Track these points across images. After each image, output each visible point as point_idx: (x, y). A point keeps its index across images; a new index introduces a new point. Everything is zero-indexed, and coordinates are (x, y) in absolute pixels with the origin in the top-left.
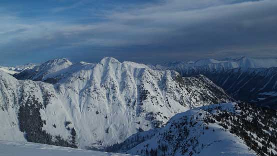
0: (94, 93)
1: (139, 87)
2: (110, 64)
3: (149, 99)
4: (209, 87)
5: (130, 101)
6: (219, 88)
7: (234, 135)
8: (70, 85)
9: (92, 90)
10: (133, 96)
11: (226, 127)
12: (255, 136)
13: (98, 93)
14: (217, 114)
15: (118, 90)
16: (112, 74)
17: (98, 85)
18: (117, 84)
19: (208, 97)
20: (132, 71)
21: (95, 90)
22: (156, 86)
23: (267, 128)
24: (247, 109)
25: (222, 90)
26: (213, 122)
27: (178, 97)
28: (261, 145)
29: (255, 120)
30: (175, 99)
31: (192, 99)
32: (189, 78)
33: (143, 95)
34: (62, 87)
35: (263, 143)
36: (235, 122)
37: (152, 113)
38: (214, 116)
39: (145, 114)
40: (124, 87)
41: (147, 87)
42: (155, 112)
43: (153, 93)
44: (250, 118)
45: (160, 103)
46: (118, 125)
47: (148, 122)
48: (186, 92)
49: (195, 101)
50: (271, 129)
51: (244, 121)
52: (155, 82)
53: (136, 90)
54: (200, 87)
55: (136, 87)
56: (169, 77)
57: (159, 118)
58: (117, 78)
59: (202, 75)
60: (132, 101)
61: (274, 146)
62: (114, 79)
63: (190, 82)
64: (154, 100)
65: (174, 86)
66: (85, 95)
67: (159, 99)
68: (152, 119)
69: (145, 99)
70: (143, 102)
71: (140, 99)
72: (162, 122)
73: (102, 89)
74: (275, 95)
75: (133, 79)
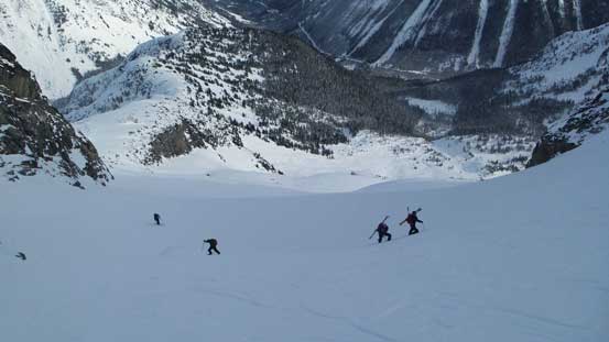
3: (71, 19)
5: (40, 29)
7: (177, 74)
10: (43, 19)
12: (198, 67)
15: (11, 12)
23: (213, 55)
27: (117, 10)
29: (202, 49)
30: (113, 14)
33: (60, 17)
35: (204, 71)
36: (180, 59)
37: (83, 42)
38: (161, 60)
39: (72, 46)
42: (88, 40)
43: (74, 10)
45: (91, 24)
47: (84, 57)
50: (218, 54)
53: (45, 8)
55: (42, 2)
57: (96, 48)
60: (45, 27)
64: (79, 20)
67: (87, 18)
68: (87, 50)
69: (64, 20)
70: (63, 26)
71: (56, 21)
72: (103, 53)
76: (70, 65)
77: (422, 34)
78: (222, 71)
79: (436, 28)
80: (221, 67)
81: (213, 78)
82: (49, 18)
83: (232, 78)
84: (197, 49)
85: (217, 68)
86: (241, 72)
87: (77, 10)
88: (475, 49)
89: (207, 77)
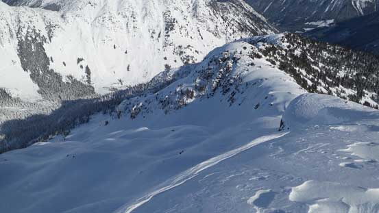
0: (110, 22)
1: (165, 14)
3: (177, 29)
4: (248, 15)
5: (153, 33)
6: (260, 16)
7: (283, 72)
8: (79, 12)
9: (107, 19)
10: (158, 26)
11: (273, 63)
12: (304, 72)
13: (113, 23)
14: (263, 48)
15: (139, 18)
17: (114, 13)
18: (138, 11)
19: (246, 26)
21: (110, 18)
22: (186, 13)
23: (316, 64)
24: (295, 41)
25: (263, 18)
26: (259, 57)
27: (212, 28)
28: (310, 83)
29: (304, 54)
30: (208, 29)
31: (229, 29)
32: (225, 4)
33: (170, 26)
34: (69, 15)
35: (312, 80)
36: (283, 57)
37: (180, 47)
38: (260, 50)
39: (172, 48)
40: (146, 15)
41: (175, 14)
42: (185, 45)
43: (181, 22)
44: (298, 52)
45: (190, 35)
46: (141, 61)
47: (178, 58)
48: (222, 21)
49: (231, 31)
50: (321, 65)
51: (292, 56)
52: (184, 8)
53: (162, 19)
54: (238, 15)
55: (161, 15)
56: (201, 2)
57: (188, 52)
58: (137, 3)
60: (157, 32)
61: (323, 84)
62: (134, 5)
63: (226, 8)
64: (183, 30)
65: (207, 13)
66: (97, 24)
67: (189, 30)
68: (181, 53)
69: (172, 29)
70: (170, 33)
71: (166, 29)
72: (192, 57)
73: (119, 18)
74: (323, 25)
75: (156, 4)
76: (165, 62)
82: (162, 25)
87: (183, 23)
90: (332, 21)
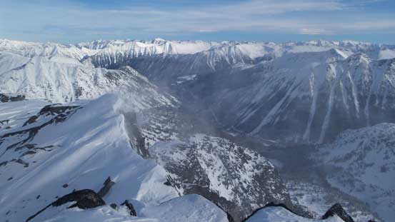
1: (74, 84)
2: (41, 63)
3: (84, 94)
4: (134, 78)
5: (67, 98)
6: (143, 77)
10: (69, 93)
13: (34, 93)
15: (54, 88)
16: (45, 73)
17: (33, 85)
18: (53, 83)
19: (133, 87)
20: (65, 69)
21: (31, 90)
22: (89, 82)
25: (145, 79)
31: (121, 91)
32: (117, 72)
33: (79, 93)
40: (59, 86)
41: (81, 84)
43: (87, 90)
48: (115, 86)
49: (123, 93)
52: (88, 79)
53: (72, 88)
54: (127, 79)
55: (71, 85)
56: (100, 75)
58: (51, 77)
59: (128, 67)
60: (69, 97)
62: (49, 78)
65: (105, 82)
69: (80, 95)
70: (79, 98)
71: (76, 95)
73: (38, 88)
74: (190, 79)
75: (67, 77)
77: (277, 119)
78: (157, 133)
79: (285, 118)
80: (158, 131)
81: (152, 136)
82: (73, 92)
83: (162, 137)
84: (147, 121)
85: (155, 132)
86: (167, 135)
88: (308, 131)
89: (149, 136)
90: (194, 76)
